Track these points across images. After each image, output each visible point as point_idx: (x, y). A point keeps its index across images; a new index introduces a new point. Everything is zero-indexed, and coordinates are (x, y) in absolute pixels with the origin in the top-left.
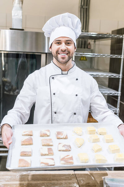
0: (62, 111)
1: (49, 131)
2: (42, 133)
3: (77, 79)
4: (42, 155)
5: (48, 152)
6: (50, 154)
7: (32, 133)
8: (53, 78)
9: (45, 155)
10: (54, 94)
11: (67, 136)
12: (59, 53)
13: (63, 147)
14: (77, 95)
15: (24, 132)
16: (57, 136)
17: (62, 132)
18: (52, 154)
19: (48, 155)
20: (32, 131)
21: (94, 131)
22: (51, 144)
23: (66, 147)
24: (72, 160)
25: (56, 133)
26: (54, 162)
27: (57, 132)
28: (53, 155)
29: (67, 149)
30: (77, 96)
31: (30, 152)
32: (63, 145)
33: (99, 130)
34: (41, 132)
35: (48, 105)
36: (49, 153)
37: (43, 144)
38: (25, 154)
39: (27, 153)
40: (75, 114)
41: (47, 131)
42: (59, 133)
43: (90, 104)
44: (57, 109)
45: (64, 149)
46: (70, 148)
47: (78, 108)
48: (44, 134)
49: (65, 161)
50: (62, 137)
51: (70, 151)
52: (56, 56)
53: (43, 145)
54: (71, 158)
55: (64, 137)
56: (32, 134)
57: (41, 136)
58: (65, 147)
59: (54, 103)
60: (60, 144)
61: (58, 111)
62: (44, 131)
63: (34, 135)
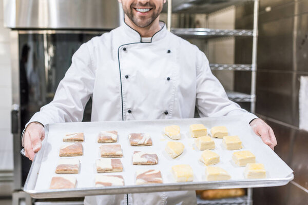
0: (142, 108)
1: (115, 133)
2: (102, 136)
3: (169, 52)
4: (100, 171)
5: (112, 165)
6: (116, 168)
7: (84, 136)
8: (125, 49)
9: (106, 171)
10: (127, 77)
11: (150, 140)
12: (135, 9)
13: (141, 157)
14: (169, 79)
15: (67, 135)
16: (130, 141)
17: (141, 134)
18: (121, 169)
19: (111, 171)
20: (83, 133)
21: (204, 131)
22: (118, 153)
23: (148, 157)
24: (161, 177)
25: (130, 136)
26: (123, 182)
27: (131, 134)
28: (121, 172)
29: (151, 160)
30: (170, 81)
31: (76, 165)
32: (142, 155)
33: (214, 130)
34: (100, 135)
35: (115, 97)
36: (113, 168)
37: (103, 153)
38: (66, 169)
39: (69, 168)
40: (166, 113)
41: (112, 132)
42: (134, 136)
43: (197, 95)
44: (133, 105)
45: (145, 160)
46: (157, 158)
47: (172, 103)
48: (105, 137)
49: (145, 179)
50: (141, 142)
51: (156, 164)
52: (129, 12)
53: (103, 156)
54: (159, 174)
55: (146, 143)
56: (82, 138)
57: (100, 142)
58: (146, 157)
59: (127, 93)
60: (135, 152)
61: (135, 108)
62: (106, 133)
63: (86, 140)
